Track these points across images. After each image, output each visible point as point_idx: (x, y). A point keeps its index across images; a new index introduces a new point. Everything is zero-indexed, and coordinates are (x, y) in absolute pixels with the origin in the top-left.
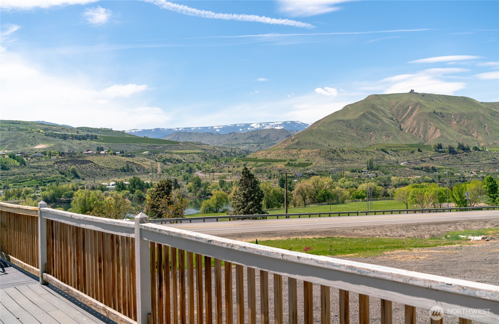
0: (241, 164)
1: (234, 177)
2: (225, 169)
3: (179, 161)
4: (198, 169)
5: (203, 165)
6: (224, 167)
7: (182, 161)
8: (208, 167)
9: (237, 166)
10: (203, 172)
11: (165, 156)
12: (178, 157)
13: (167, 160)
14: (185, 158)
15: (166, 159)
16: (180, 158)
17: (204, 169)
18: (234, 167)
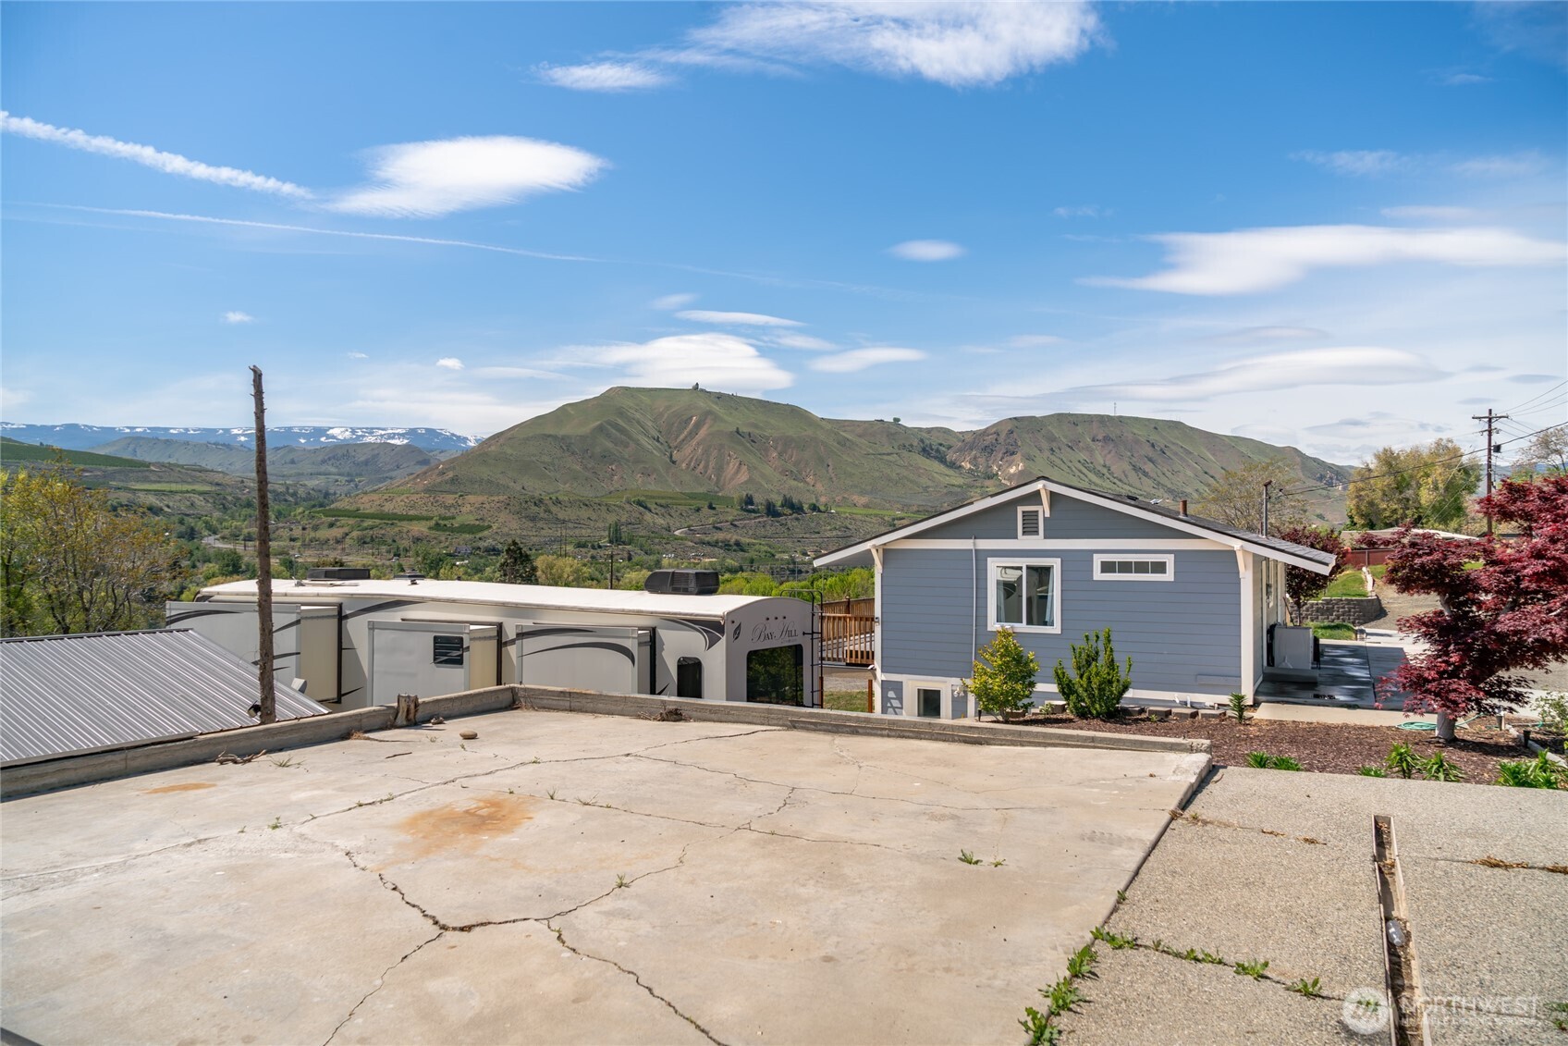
0: (323, 523)
1: (307, 553)
2: (280, 532)
3: (154, 510)
4: (209, 530)
5: (221, 521)
6: (277, 529)
7: (162, 510)
8: (236, 528)
9: (311, 526)
10: (223, 538)
11: (116, 496)
12: (152, 500)
13: (122, 506)
14: (171, 504)
15: (118, 503)
16: (158, 502)
17: (226, 532)
18: (304, 529)
